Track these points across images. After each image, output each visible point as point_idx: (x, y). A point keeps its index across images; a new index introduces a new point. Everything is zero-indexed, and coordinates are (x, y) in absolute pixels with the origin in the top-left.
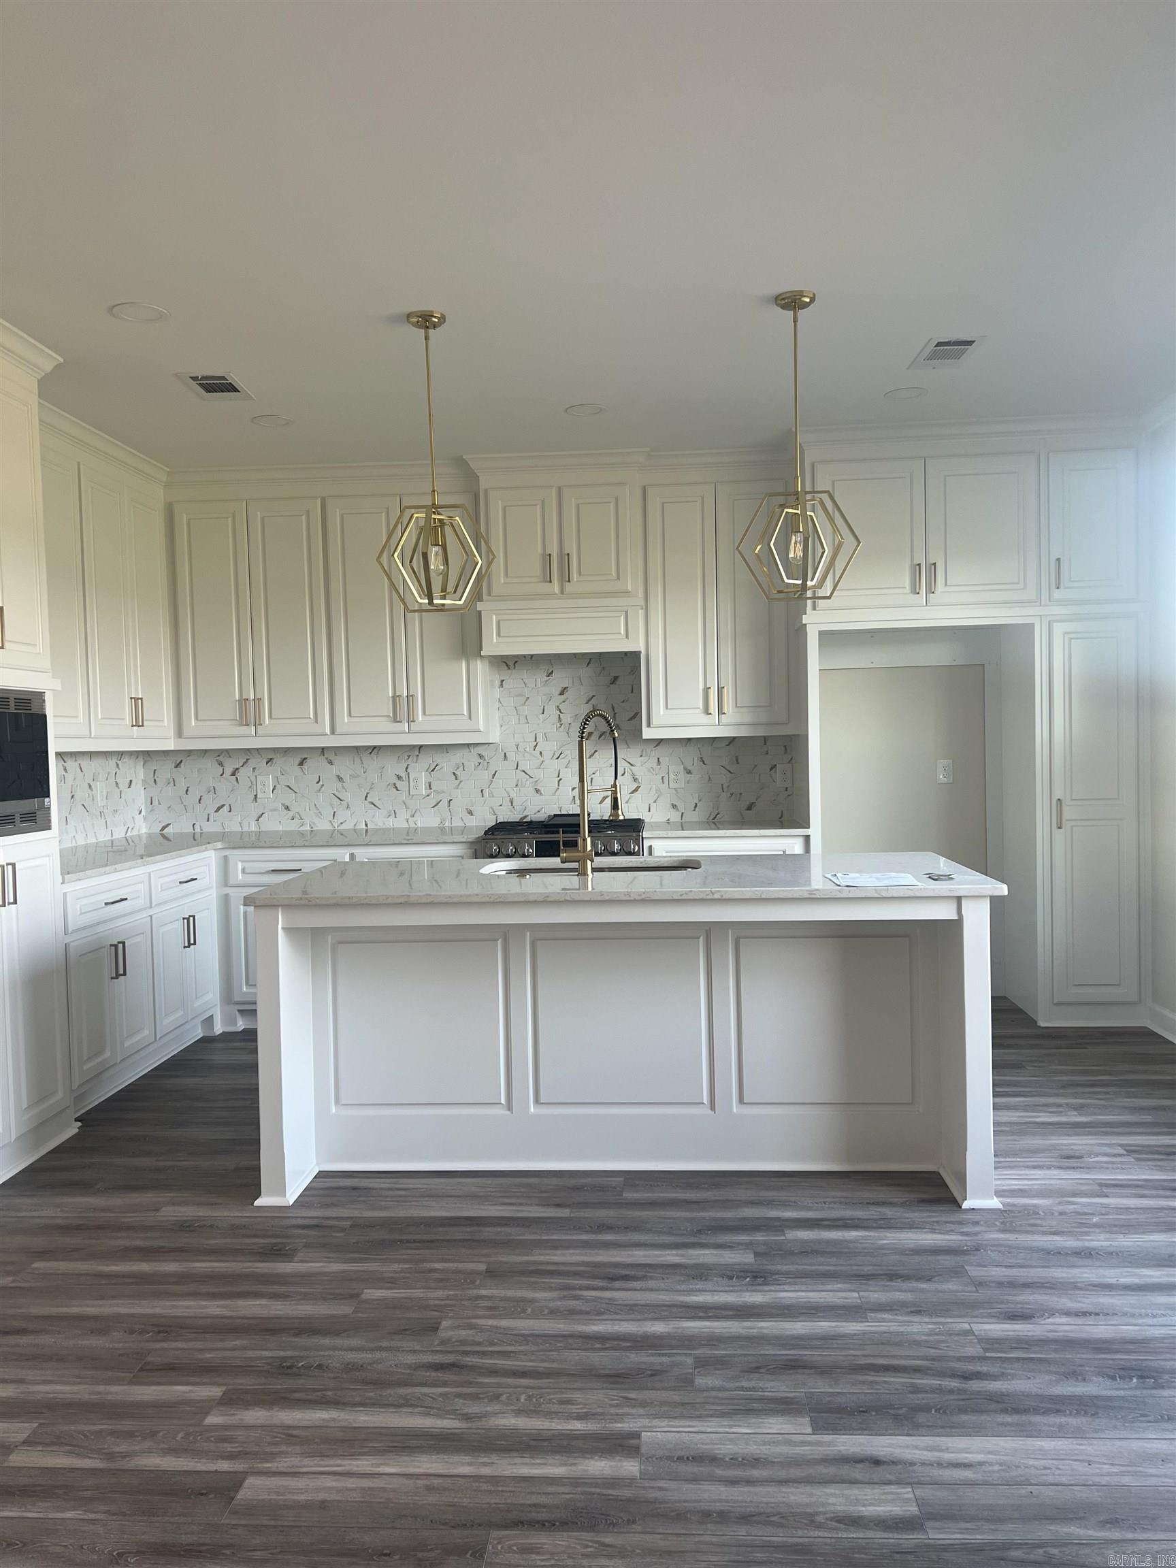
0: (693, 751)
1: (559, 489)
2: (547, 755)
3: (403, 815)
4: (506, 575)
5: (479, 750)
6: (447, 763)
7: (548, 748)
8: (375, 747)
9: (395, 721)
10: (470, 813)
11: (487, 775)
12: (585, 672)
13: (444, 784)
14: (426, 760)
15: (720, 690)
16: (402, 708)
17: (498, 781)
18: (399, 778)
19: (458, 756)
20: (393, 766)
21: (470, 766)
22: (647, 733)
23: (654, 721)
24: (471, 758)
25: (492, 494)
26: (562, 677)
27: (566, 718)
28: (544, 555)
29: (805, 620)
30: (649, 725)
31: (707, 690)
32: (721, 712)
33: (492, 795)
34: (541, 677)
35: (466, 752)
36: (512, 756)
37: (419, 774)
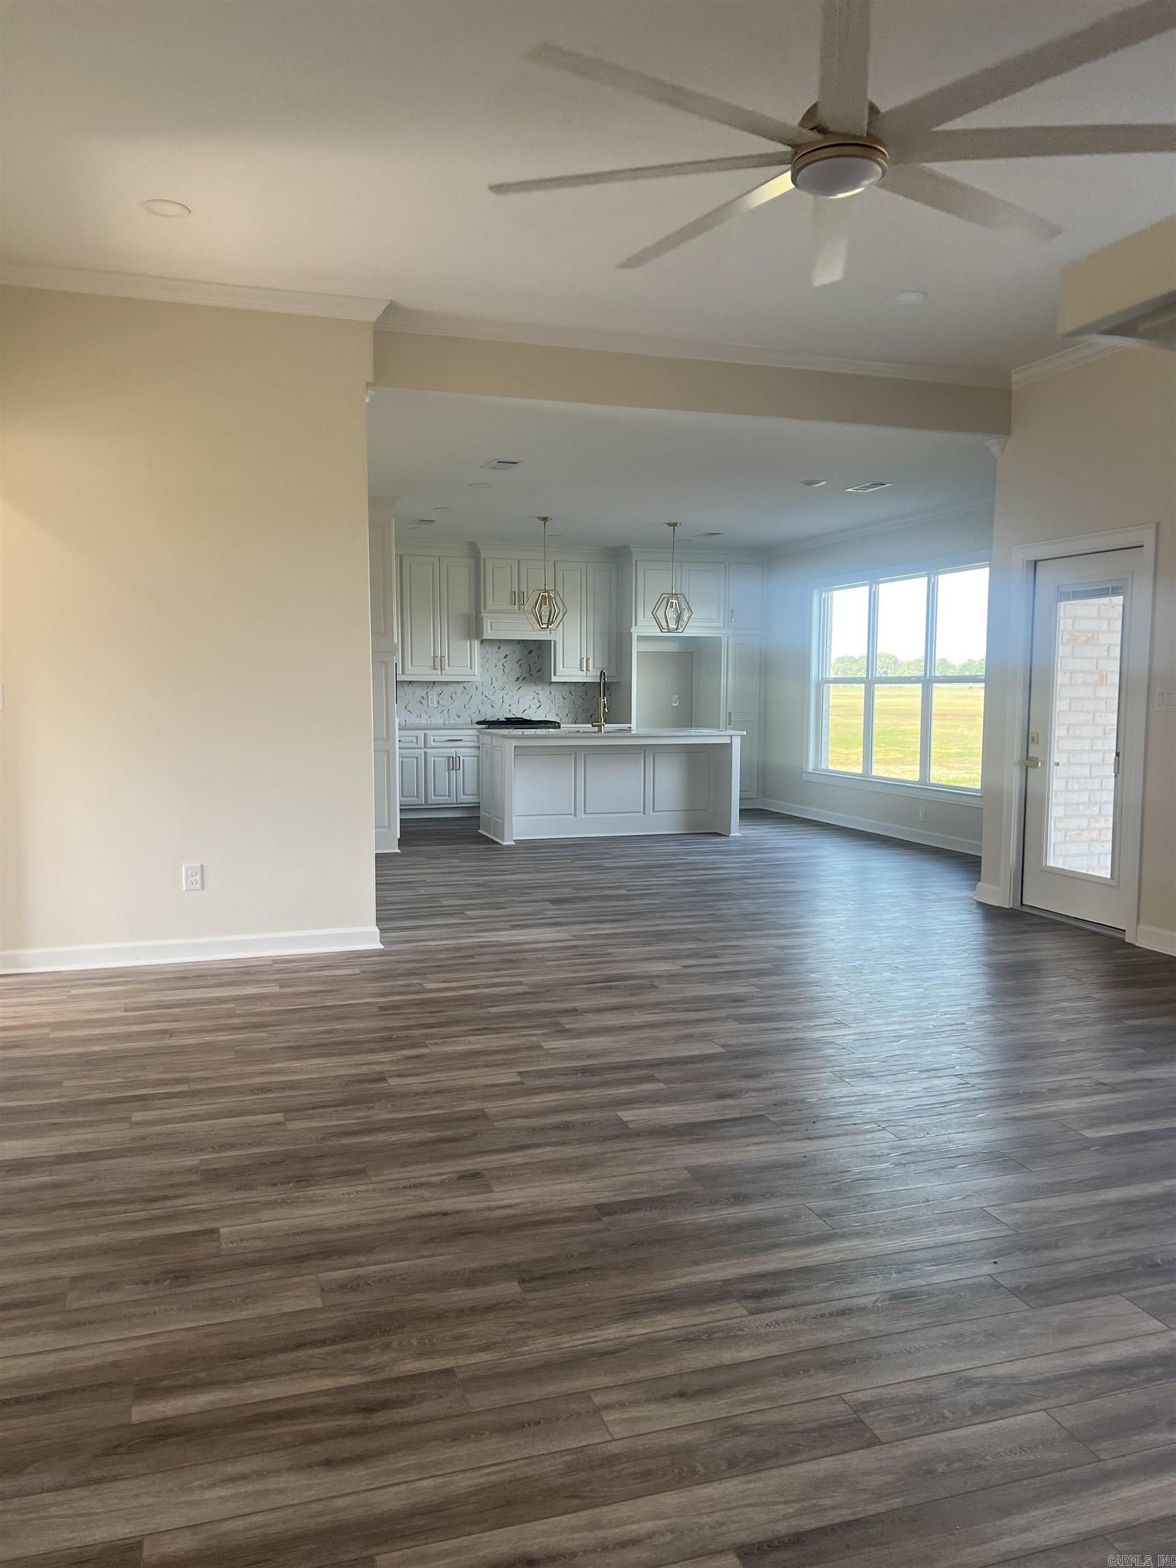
0: (566, 687)
1: (519, 560)
2: (497, 689)
3: (425, 717)
4: (493, 600)
5: (464, 685)
6: (447, 690)
7: (498, 684)
8: (410, 682)
9: (434, 669)
10: (459, 717)
11: (468, 697)
12: (516, 647)
13: (445, 701)
14: (437, 689)
15: (588, 659)
16: (438, 663)
17: (473, 702)
18: (423, 698)
19: (451, 688)
20: (419, 692)
21: (459, 693)
22: (554, 679)
23: (558, 673)
24: (460, 688)
25: (487, 561)
26: (505, 650)
27: (507, 670)
28: (511, 592)
29: (632, 630)
30: (555, 675)
31: (582, 659)
32: (588, 670)
33: (469, 708)
34: (495, 649)
35: (457, 686)
36: (480, 688)
37: (433, 695)
